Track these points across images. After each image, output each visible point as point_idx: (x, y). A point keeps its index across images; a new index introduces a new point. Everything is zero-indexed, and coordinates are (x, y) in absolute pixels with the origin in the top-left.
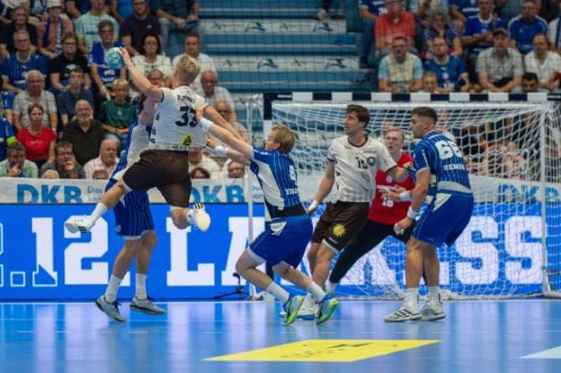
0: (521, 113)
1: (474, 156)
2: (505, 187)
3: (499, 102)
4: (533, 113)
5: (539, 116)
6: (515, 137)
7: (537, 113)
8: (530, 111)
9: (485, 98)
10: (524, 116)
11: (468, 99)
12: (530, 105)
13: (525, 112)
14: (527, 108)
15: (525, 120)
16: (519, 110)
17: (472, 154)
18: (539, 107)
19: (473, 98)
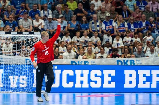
0: (32, 38)
1: (18, 50)
2: (27, 60)
3: (26, 35)
4: (36, 38)
5: (38, 39)
6: (30, 45)
7: (37, 38)
8: (35, 37)
9: (21, 33)
10: (33, 39)
11: (17, 34)
12: (35, 36)
13: (34, 37)
14: (34, 36)
15: (33, 40)
16: (32, 37)
17: (17, 50)
18: (38, 36)
19: (18, 33)
